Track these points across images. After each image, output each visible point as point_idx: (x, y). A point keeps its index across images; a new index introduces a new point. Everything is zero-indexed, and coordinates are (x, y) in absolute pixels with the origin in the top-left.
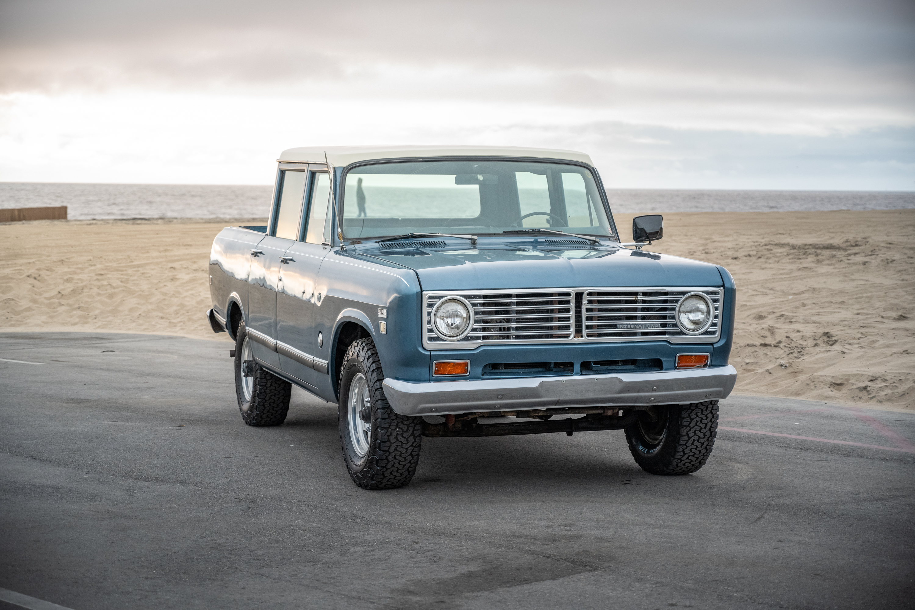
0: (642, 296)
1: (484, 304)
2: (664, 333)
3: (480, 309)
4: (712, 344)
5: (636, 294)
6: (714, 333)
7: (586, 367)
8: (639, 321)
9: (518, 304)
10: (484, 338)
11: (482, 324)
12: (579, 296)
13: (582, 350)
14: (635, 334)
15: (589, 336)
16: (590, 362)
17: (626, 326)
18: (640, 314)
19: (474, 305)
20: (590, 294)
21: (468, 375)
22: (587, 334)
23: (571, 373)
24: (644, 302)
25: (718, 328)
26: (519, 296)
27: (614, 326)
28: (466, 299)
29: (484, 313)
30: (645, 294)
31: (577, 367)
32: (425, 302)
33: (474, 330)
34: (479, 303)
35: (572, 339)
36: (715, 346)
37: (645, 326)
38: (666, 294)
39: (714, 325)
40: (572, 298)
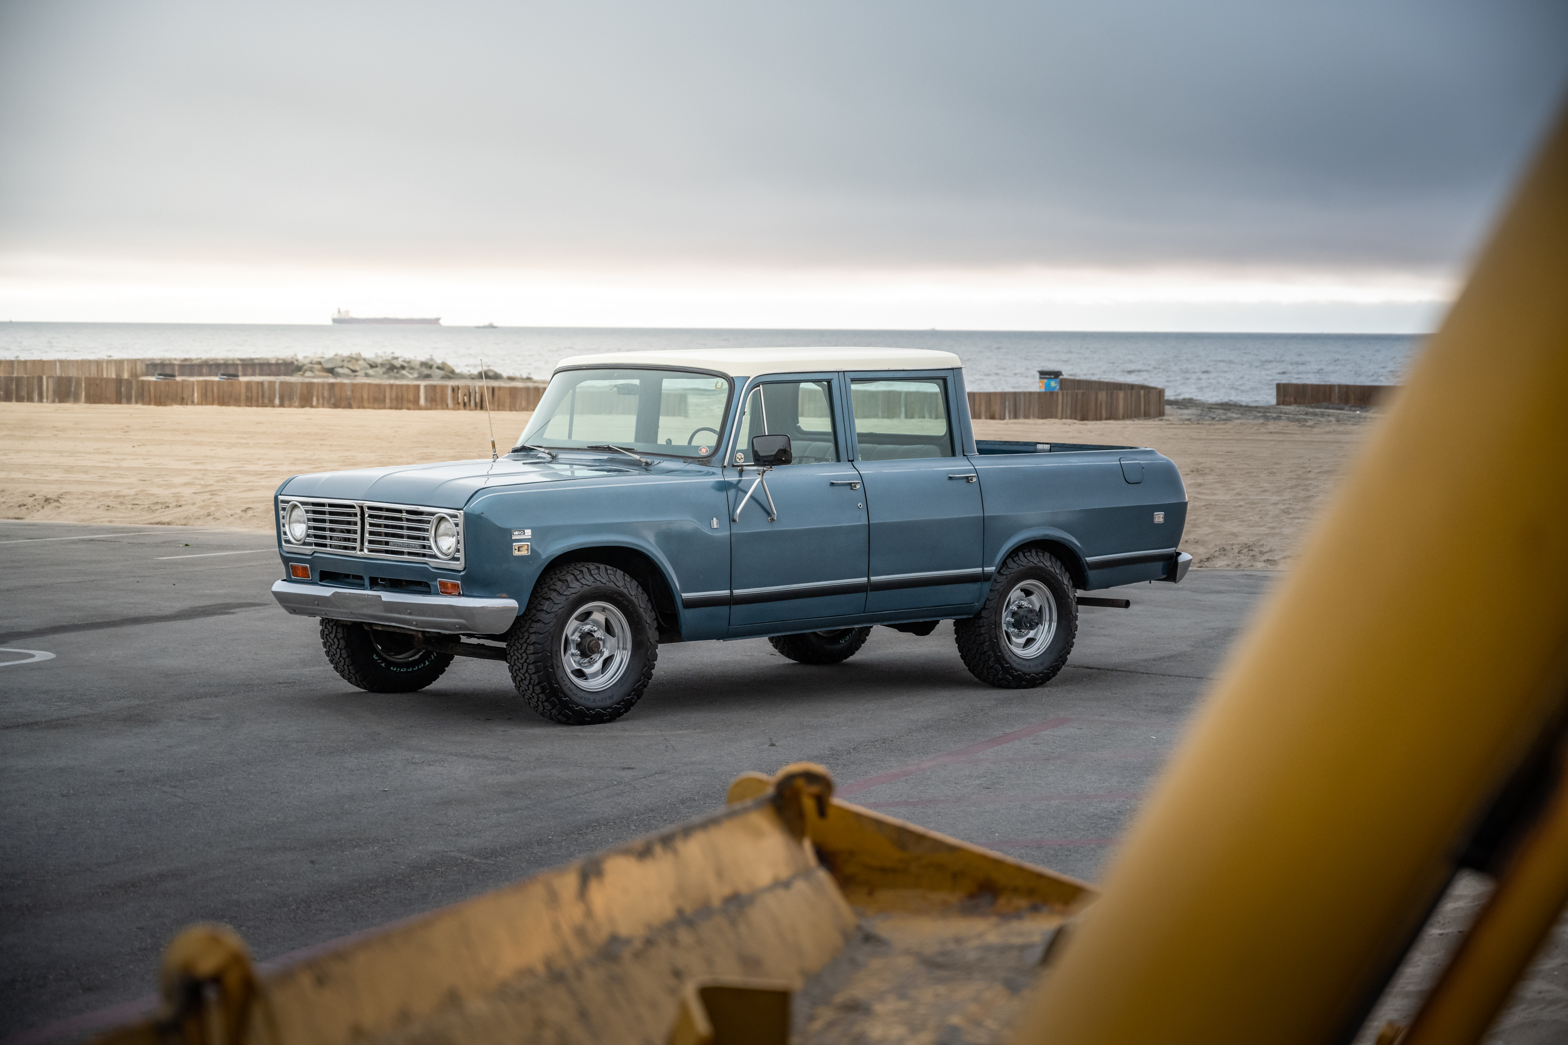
0: (405, 514)
1: (314, 512)
2: (424, 555)
3: (311, 516)
4: (460, 571)
5: (400, 511)
6: (458, 559)
7: (374, 583)
8: (405, 540)
9: (331, 513)
10: (317, 545)
11: (313, 531)
12: (362, 508)
13: (368, 565)
14: (402, 553)
15: (371, 551)
16: (378, 578)
17: (395, 544)
18: (405, 532)
19: (307, 512)
20: (370, 508)
21: (311, 580)
22: (368, 549)
23: (362, 586)
24: (408, 520)
25: (461, 555)
26: (331, 505)
27: (387, 543)
28: (302, 505)
29: (315, 520)
30: (408, 512)
31: (367, 582)
32: (281, 505)
33: (308, 536)
34: (310, 510)
35: (359, 553)
36: (462, 573)
37: (408, 546)
38: (421, 513)
39: (458, 551)
40: (358, 511)
